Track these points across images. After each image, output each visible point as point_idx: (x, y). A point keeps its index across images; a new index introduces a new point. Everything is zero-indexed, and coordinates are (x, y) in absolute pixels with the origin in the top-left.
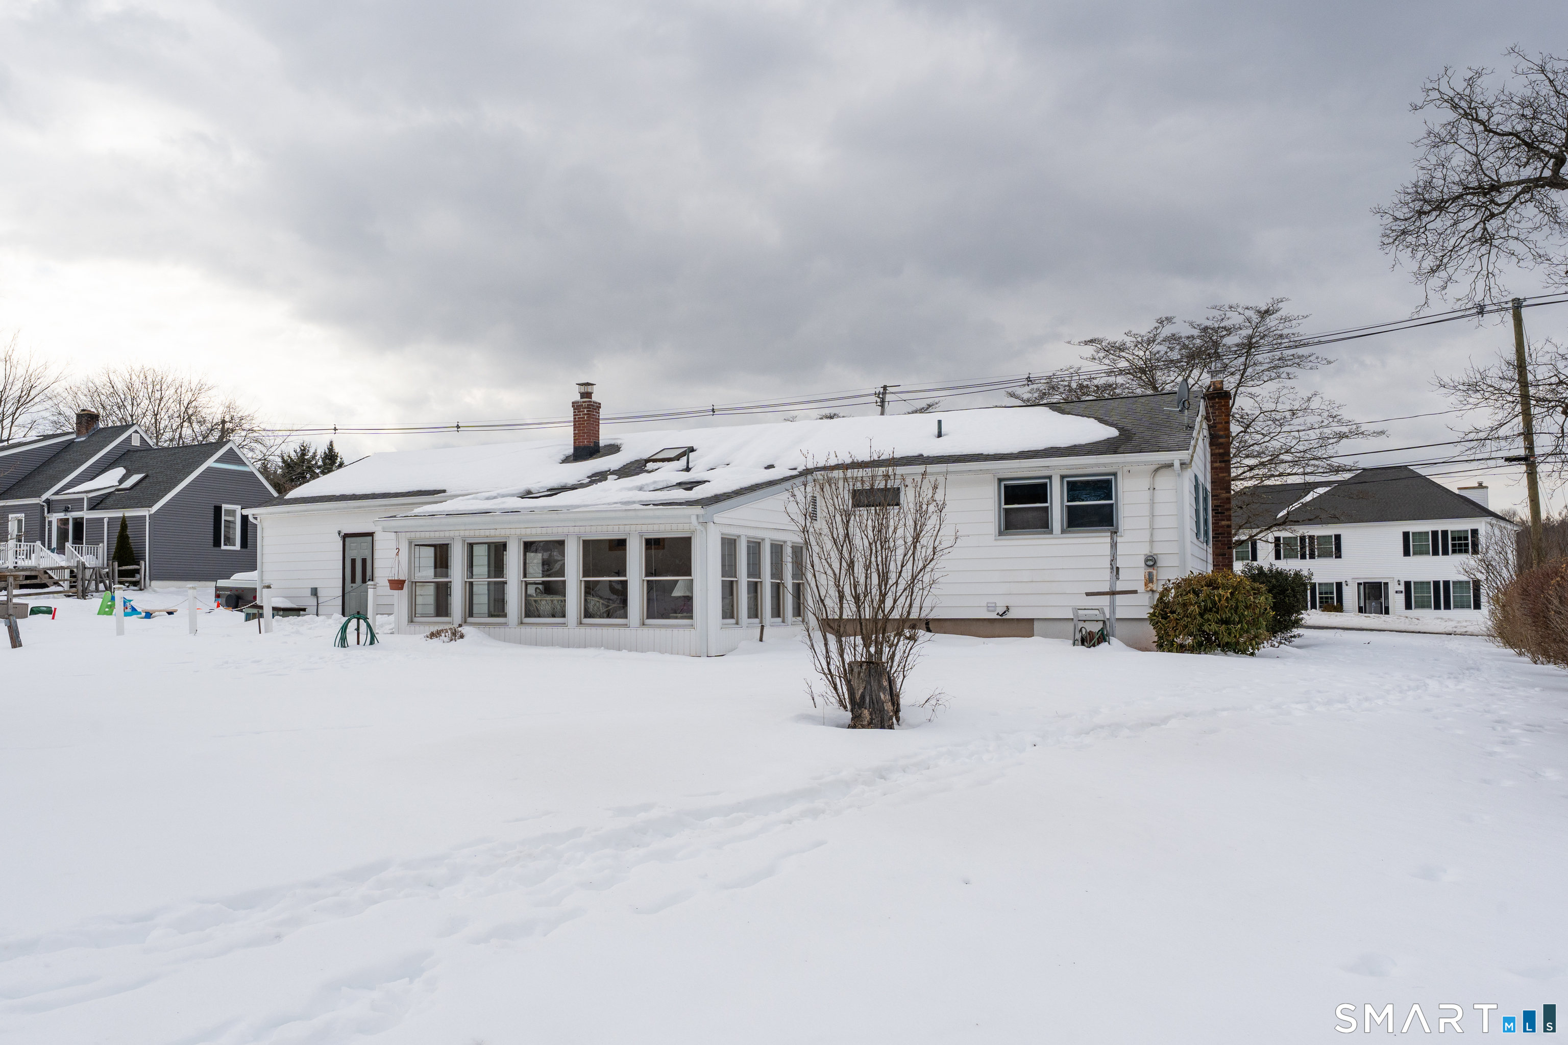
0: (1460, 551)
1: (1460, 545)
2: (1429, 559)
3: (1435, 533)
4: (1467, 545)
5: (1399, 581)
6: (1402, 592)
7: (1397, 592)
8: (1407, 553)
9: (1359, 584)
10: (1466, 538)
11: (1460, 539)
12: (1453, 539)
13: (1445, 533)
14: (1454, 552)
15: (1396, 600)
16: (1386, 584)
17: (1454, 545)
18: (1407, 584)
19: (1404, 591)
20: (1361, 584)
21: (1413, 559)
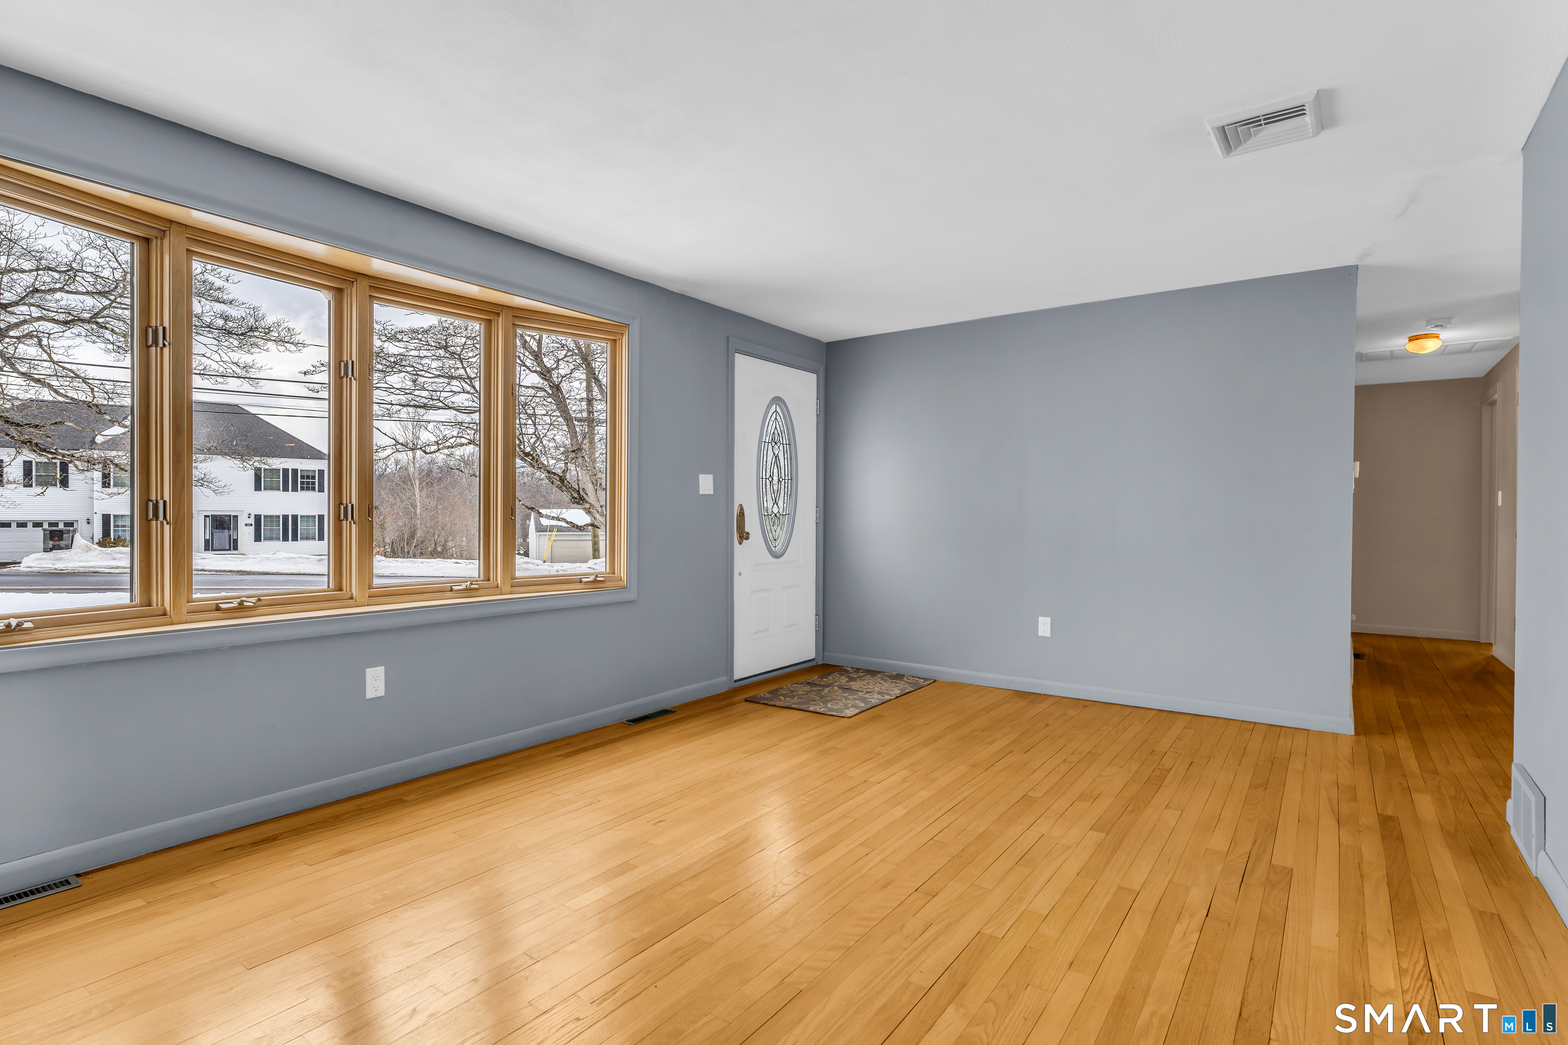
0: (308, 489)
1: (308, 483)
2: (280, 494)
3: (286, 471)
4: (314, 483)
5: (250, 514)
6: (251, 525)
7: (246, 525)
8: (258, 488)
9: (206, 516)
10: (314, 477)
11: (308, 477)
12: (302, 477)
13: (295, 471)
14: (302, 489)
15: (245, 534)
16: (236, 517)
17: (302, 483)
18: (258, 518)
19: (253, 524)
20: (208, 516)
21: (264, 494)
